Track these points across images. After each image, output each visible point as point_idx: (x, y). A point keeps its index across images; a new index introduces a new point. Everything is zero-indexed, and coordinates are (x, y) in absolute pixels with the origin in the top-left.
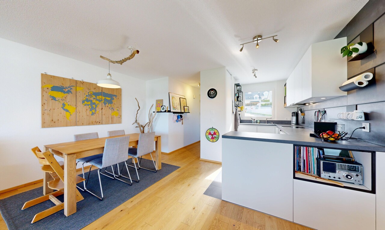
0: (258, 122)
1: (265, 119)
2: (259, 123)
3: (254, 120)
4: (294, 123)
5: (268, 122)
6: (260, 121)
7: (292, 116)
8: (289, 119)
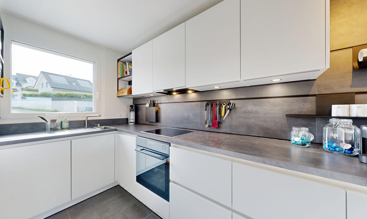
0: (65, 125)
1: (84, 119)
2: (68, 129)
3: (54, 121)
4: (131, 121)
5: (92, 124)
6: (70, 122)
7: (130, 111)
8: (124, 116)
